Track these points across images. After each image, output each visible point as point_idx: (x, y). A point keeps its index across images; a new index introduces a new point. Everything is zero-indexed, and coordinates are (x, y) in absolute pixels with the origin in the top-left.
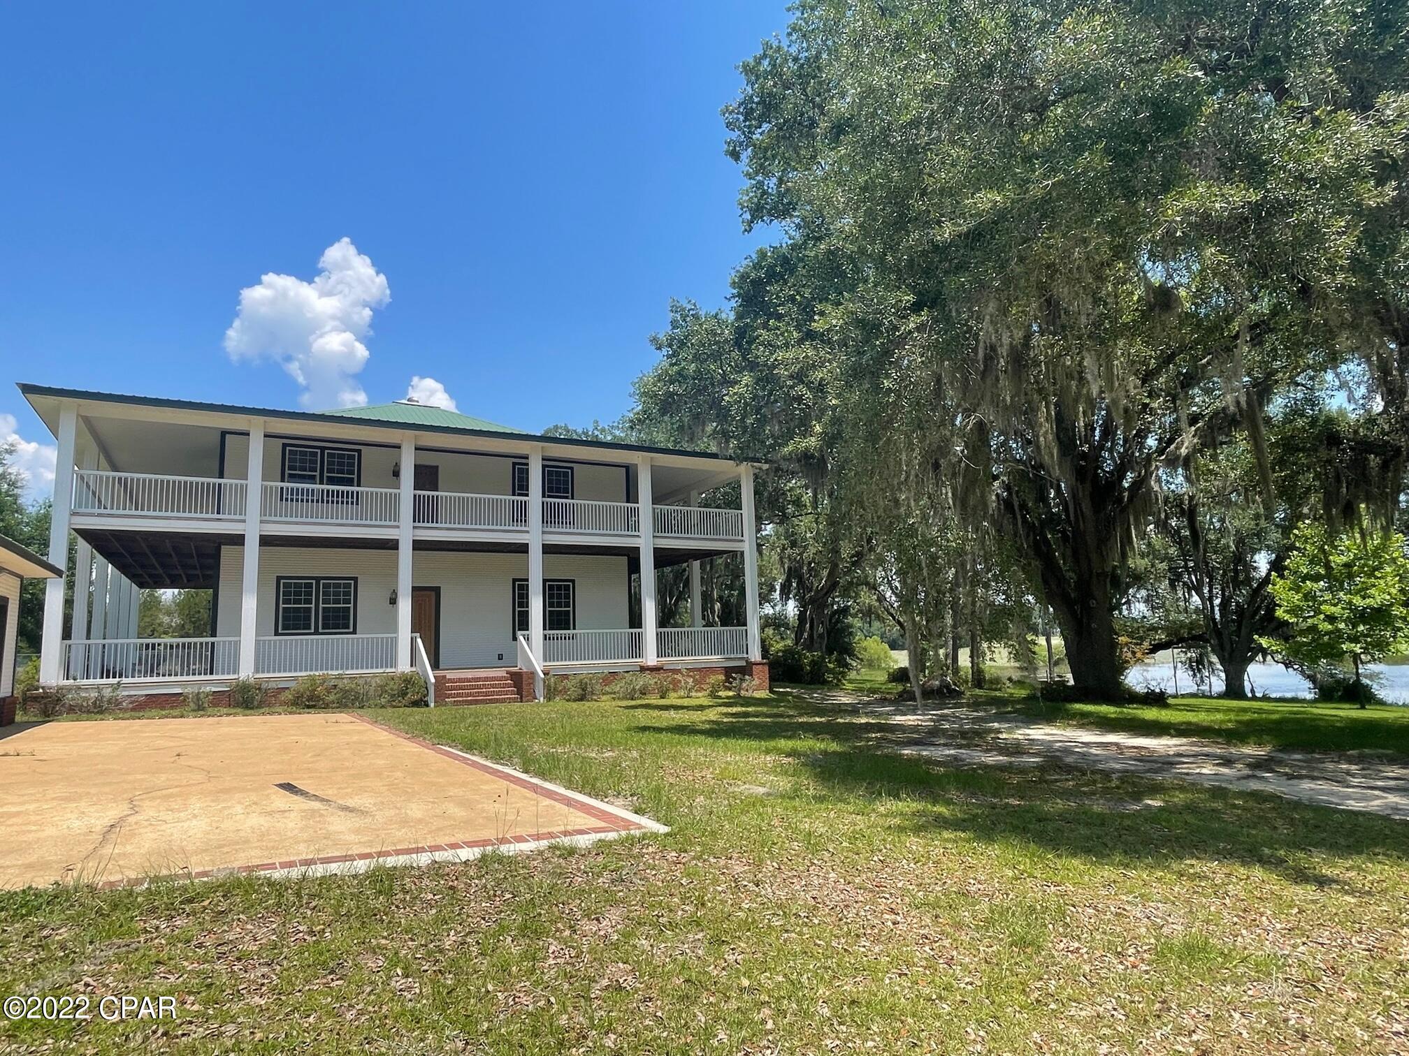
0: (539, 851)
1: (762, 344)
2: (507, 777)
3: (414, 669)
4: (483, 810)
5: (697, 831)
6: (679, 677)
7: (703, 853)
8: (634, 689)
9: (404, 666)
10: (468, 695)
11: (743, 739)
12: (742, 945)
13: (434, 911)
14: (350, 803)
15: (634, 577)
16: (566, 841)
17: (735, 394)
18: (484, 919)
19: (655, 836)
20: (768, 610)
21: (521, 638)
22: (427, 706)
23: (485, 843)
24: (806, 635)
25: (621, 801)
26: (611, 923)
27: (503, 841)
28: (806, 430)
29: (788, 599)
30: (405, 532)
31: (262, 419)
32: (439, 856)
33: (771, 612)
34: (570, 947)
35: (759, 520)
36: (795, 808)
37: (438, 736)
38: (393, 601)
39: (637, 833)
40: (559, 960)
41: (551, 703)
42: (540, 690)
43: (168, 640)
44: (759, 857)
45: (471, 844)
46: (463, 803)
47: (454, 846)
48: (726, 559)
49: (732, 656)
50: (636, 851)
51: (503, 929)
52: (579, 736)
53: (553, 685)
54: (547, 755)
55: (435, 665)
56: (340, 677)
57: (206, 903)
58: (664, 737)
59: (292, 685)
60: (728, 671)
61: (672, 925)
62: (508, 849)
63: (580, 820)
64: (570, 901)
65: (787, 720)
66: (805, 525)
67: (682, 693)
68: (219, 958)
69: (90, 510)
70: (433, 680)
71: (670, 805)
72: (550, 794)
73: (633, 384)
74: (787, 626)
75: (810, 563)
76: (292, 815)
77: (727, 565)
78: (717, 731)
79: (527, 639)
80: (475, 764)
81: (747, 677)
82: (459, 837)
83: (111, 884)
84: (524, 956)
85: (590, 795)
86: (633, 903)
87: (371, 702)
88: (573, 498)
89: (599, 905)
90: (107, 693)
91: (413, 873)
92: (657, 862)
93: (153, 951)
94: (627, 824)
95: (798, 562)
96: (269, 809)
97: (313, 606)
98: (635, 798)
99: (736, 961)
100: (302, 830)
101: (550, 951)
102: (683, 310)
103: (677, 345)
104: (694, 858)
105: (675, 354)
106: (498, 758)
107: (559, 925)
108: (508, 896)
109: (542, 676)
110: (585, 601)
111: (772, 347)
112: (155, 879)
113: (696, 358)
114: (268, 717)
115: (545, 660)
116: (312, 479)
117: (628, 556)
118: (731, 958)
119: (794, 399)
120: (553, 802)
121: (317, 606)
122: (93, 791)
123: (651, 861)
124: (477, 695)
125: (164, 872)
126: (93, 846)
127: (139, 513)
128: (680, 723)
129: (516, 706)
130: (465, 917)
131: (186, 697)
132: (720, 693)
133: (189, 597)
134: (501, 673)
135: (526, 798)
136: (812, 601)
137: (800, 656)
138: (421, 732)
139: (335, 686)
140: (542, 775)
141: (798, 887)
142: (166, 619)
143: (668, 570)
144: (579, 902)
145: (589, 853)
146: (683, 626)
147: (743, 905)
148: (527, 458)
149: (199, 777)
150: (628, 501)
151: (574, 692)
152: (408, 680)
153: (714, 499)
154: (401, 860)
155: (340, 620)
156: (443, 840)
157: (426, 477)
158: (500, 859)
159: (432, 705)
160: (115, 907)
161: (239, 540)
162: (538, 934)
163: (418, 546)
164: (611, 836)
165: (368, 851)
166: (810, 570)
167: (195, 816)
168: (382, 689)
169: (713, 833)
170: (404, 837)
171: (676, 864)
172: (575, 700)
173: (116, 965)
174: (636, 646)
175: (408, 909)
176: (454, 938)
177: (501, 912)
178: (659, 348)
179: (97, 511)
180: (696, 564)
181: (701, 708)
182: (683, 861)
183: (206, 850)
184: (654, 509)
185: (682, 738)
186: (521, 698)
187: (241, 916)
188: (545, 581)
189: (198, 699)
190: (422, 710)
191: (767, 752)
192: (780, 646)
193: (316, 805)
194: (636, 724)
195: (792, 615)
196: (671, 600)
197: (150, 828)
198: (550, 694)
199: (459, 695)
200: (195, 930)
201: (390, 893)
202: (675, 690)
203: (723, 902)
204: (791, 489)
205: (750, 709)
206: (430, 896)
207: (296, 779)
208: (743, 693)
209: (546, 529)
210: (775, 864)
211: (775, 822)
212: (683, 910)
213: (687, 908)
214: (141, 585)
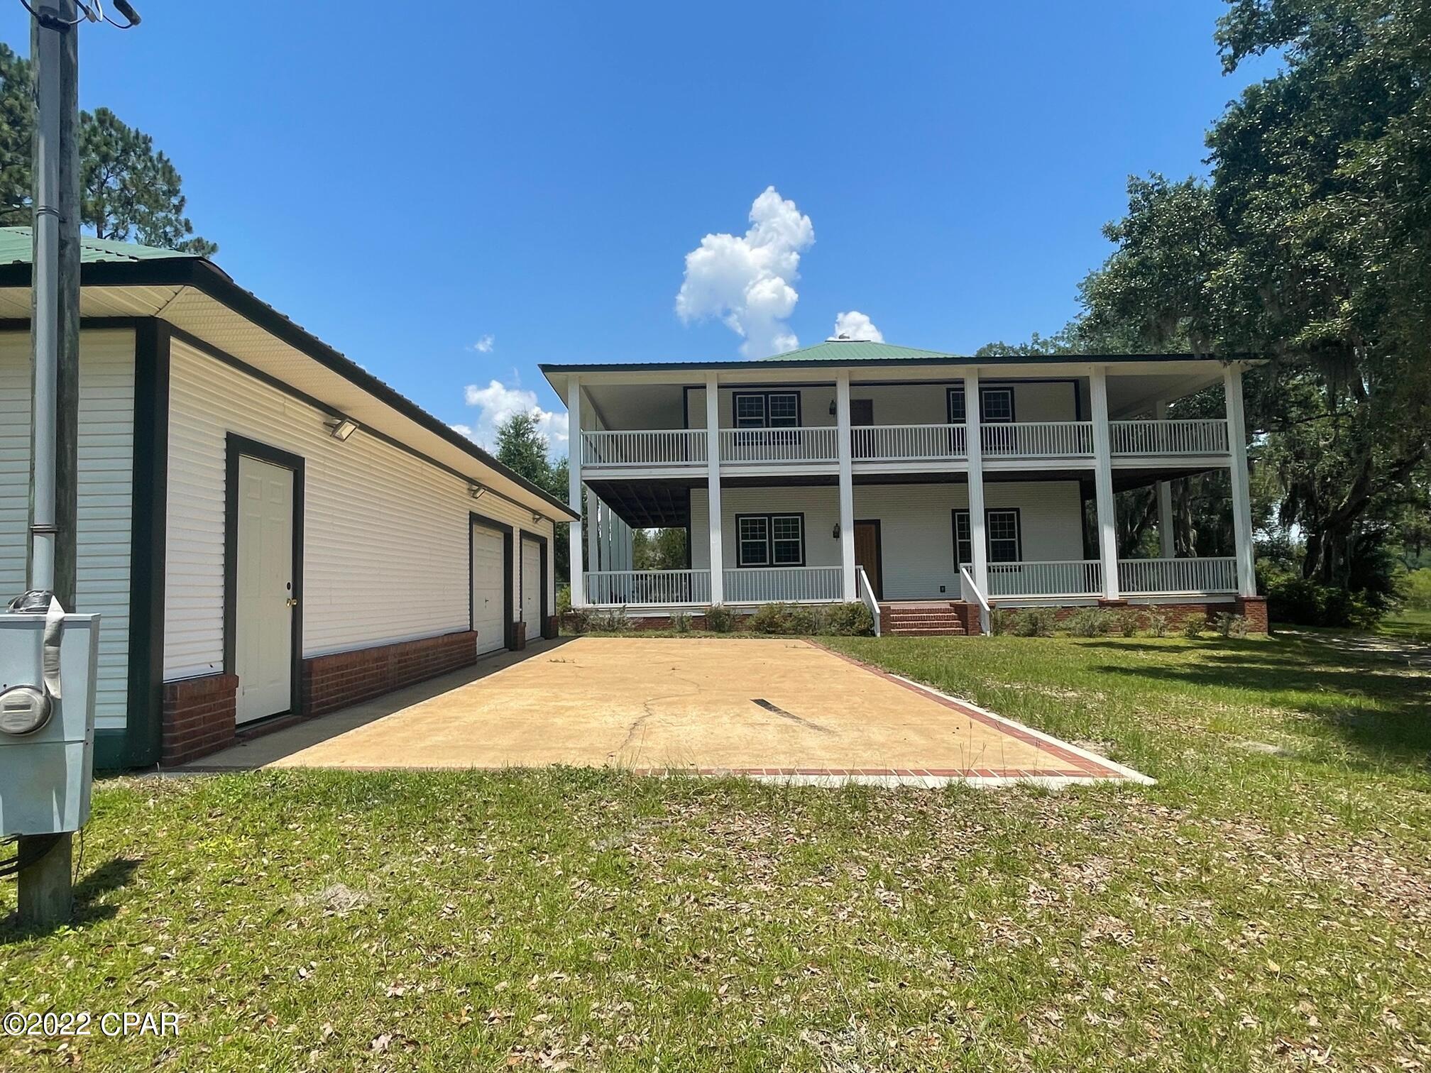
0: (1007, 788)
1: (1257, 208)
2: (963, 710)
3: (859, 600)
4: (943, 741)
5: (1192, 787)
6: (1146, 614)
7: (1201, 812)
8: (1092, 626)
9: (850, 597)
10: (915, 626)
11: (1238, 687)
12: (1265, 923)
13: (907, 833)
14: (817, 722)
15: (1088, 502)
16: (1036, 781)
17: (1219, 277)
18: (957, 847)
19: (1140, 787)
20: (1262, 537)
21: (964, 570)
22: (874, 635)
23: (950, 773)
24: (1319, 567)
25: (1091, 745)
26: (1096, 870)
27: (968, 773)
28: (1325, 310)
29: (1292, 522)
30: (845, 467)
31: (716, 371)
32: (909, 781)
33: (1266, 538)
34: (1052, 890)
35: (1250, 429)
36: (1322, 775)
37: (892, 666)
38: (837, 534)
39: (1118, 782)
40: (1041, 901)
41: (998, 637)
42: (986, 625)
43: (654, 571)
44: (1278, 826)
45: (935, 773)
46: (920, 731)
47: (919, 773)
48: (1205, 477)
49: (1217, 591)
50: (1116, 801)
51: (977, 862)
52: (1036, 673)
53: (999, 618)
54: (1004, 690)
55: (879, 597)
56: (794, 606)
57: (713, 796)
58: (1133, 678)
59: (755, 612)
60: (1212, 610)
61: (1169, 886)
62: (976, 782)
63: (1048, 761)
64: (1047, 843)
65: (1297, 668)
66: (1317, 432)
67: (1152, 632)
68: (728, 845)
69: (593, 464)
70: (878, 611)
71: (1153, 755)
72: (1011, 731)
73: (1080, 286)
74: (1289, 555)
75: (1324, 478)
76: (770, 728)
77: (1205, 484)
78: (1200, 676)
79: (971, 571)
80: (927, 694)
81: (1237, 616)
82: (923, 765)
83: (644, 771)
84: (1004, 891)
85: (1055, 736)
86: (1120, 855)
87: (823, 630)
88: (1014, 421)
89: (1080, 852)
90: (617, 615)
91: (882, 793)
92: (1144, 816)
93: (678, 831)
94: (1105, 772)
95: (1307, 477)
96: (750, 721)
97: (767, 540)
98: (1109, 744)
99: (1258, 939)
100: (779, 742)
101: (1031, 891)
102: (1146, 186)
103: (1136, 232)
104: (1190, 817)
105: (1136, 243)
106: (950, 690)
107: (1038, 866)
108: (979, 828)
109: (988, 609)
110: (1031, 531)
111: (1271, 210)
112: (673, 772)
113: (1163, 241)
114: (737, 640)
115: (990, 593)
116: (758, 423)
117: (1080, 480)
118: (1252, 936)
119: (1306, 271)
120: (1015, 739)
121: (770, 541)
122: (618, 694)
123: (1136, 813)
124: (925, 626)
125: (680, 767)
126: (624, 740)
127: (628, 464)
128: (1152, 664)
129: (961, 639)
130: (938, 842)
131: (673, 620)
132: (1200, 634)
133: (666, 534)
134: (945, 605)
135: (985, 732)
136: (1329, 525)
137: (1310, 593)
138: (871, 659)
139: (791, 614)
140: (999, 711)
141: (1337, 868)
142: (651, 554)
143: (1127, 494)
144: (1057, 845)
145: (1062, 796)
146: (1147, 556)
147: (1261, 878)
148: (963, 383)
149: (690, 689)
150: (1078, 419)
151: (1024, 626)
152: (854, 611)
153: (1187, 408)
154: (871, 780)
155: (791, 554)
156: (910, 766)
157: (862, 412)
158: (968, 791)
159: (879, 635)
160: (647, 790)
161: (703, 483)
162: (1016, 871)
163: (858, 480)
164: (1086, 781)
165: (840, 768)
166: (1324, 486)
167: (694, 722)
168: (832, 618)
169: (1212, 791)
170: (871, 758)
171: (1168, 821)
172: (1025, 635)
173: (654, 838)
174: (1093, 579)
175: (882, 827)
176: (930, 861)
177: (974, 843)
178: (1115, 239)
179: (598, 464)
180: (1166, 486)
181: (1177, 649)
182: (1178, 818)
183: (706, 752)
184: (1110, 426)
185: (1158, 682)
186: (967, 631)
187: (742, 812)
188: (986, 511)
189: (682, 622)
190: (870, 639)
191: (1274, 704)
192: (1283, 579)
193: (789, 721)
194: (1098, 663)
195: (1297, 541)
196: (1132, 528)
197: (661, 729)
198: (998, 628)
199: (903, 626)
200: (707, 819)
201: (865, 810)
202: (1142, 628)
203: (1232, 870)
204: (1296, 387)
205: (1243, 653)
206: (902, 818)
207: (769, 697)
208: (1232, 634)
209: (986, 456)
210: (1301, 837)
211: (1296, 788)
212: (1182, 872)
213: (1188, 871)
214: (632, 527)
